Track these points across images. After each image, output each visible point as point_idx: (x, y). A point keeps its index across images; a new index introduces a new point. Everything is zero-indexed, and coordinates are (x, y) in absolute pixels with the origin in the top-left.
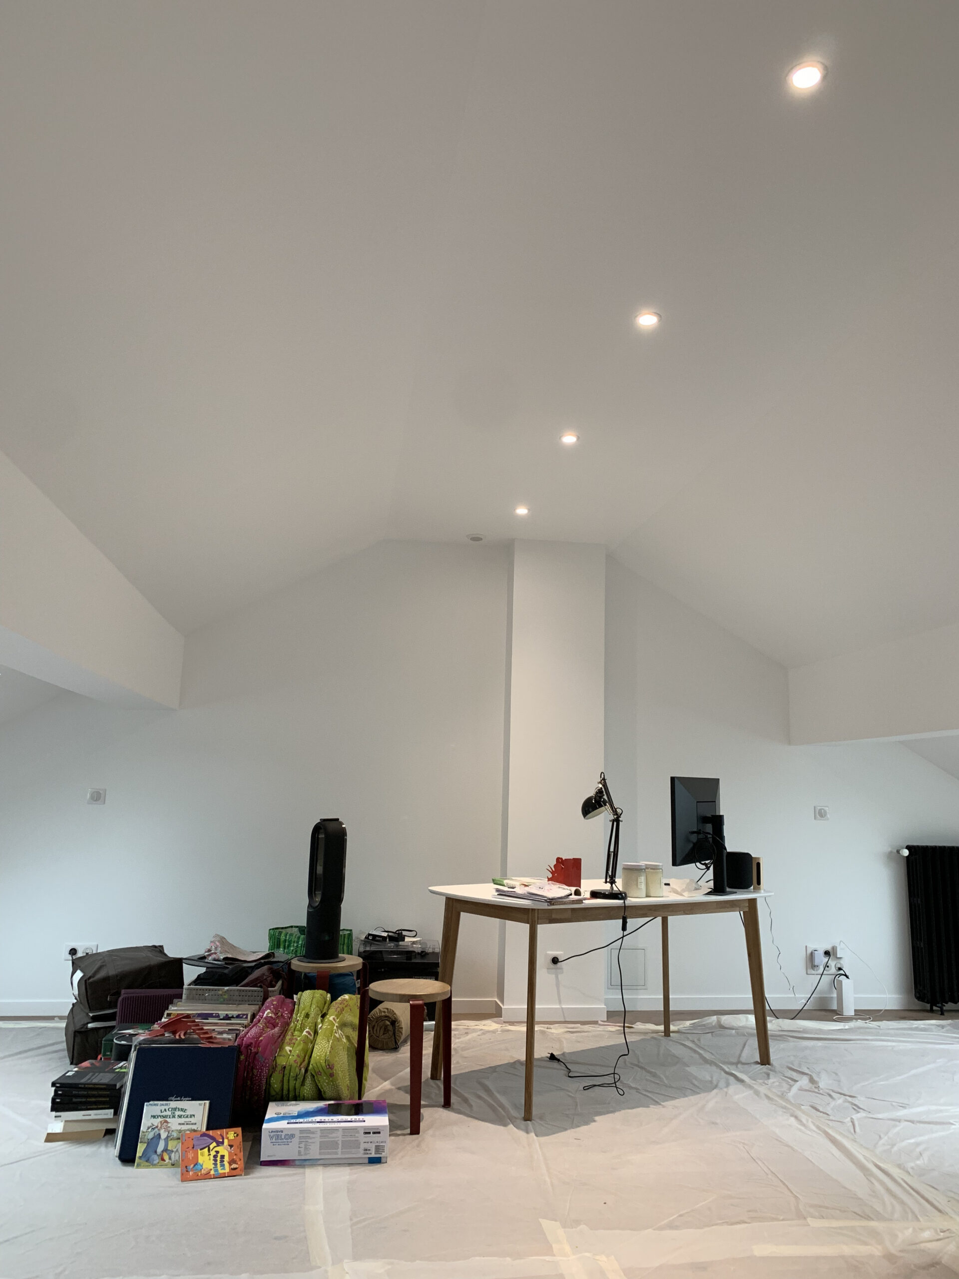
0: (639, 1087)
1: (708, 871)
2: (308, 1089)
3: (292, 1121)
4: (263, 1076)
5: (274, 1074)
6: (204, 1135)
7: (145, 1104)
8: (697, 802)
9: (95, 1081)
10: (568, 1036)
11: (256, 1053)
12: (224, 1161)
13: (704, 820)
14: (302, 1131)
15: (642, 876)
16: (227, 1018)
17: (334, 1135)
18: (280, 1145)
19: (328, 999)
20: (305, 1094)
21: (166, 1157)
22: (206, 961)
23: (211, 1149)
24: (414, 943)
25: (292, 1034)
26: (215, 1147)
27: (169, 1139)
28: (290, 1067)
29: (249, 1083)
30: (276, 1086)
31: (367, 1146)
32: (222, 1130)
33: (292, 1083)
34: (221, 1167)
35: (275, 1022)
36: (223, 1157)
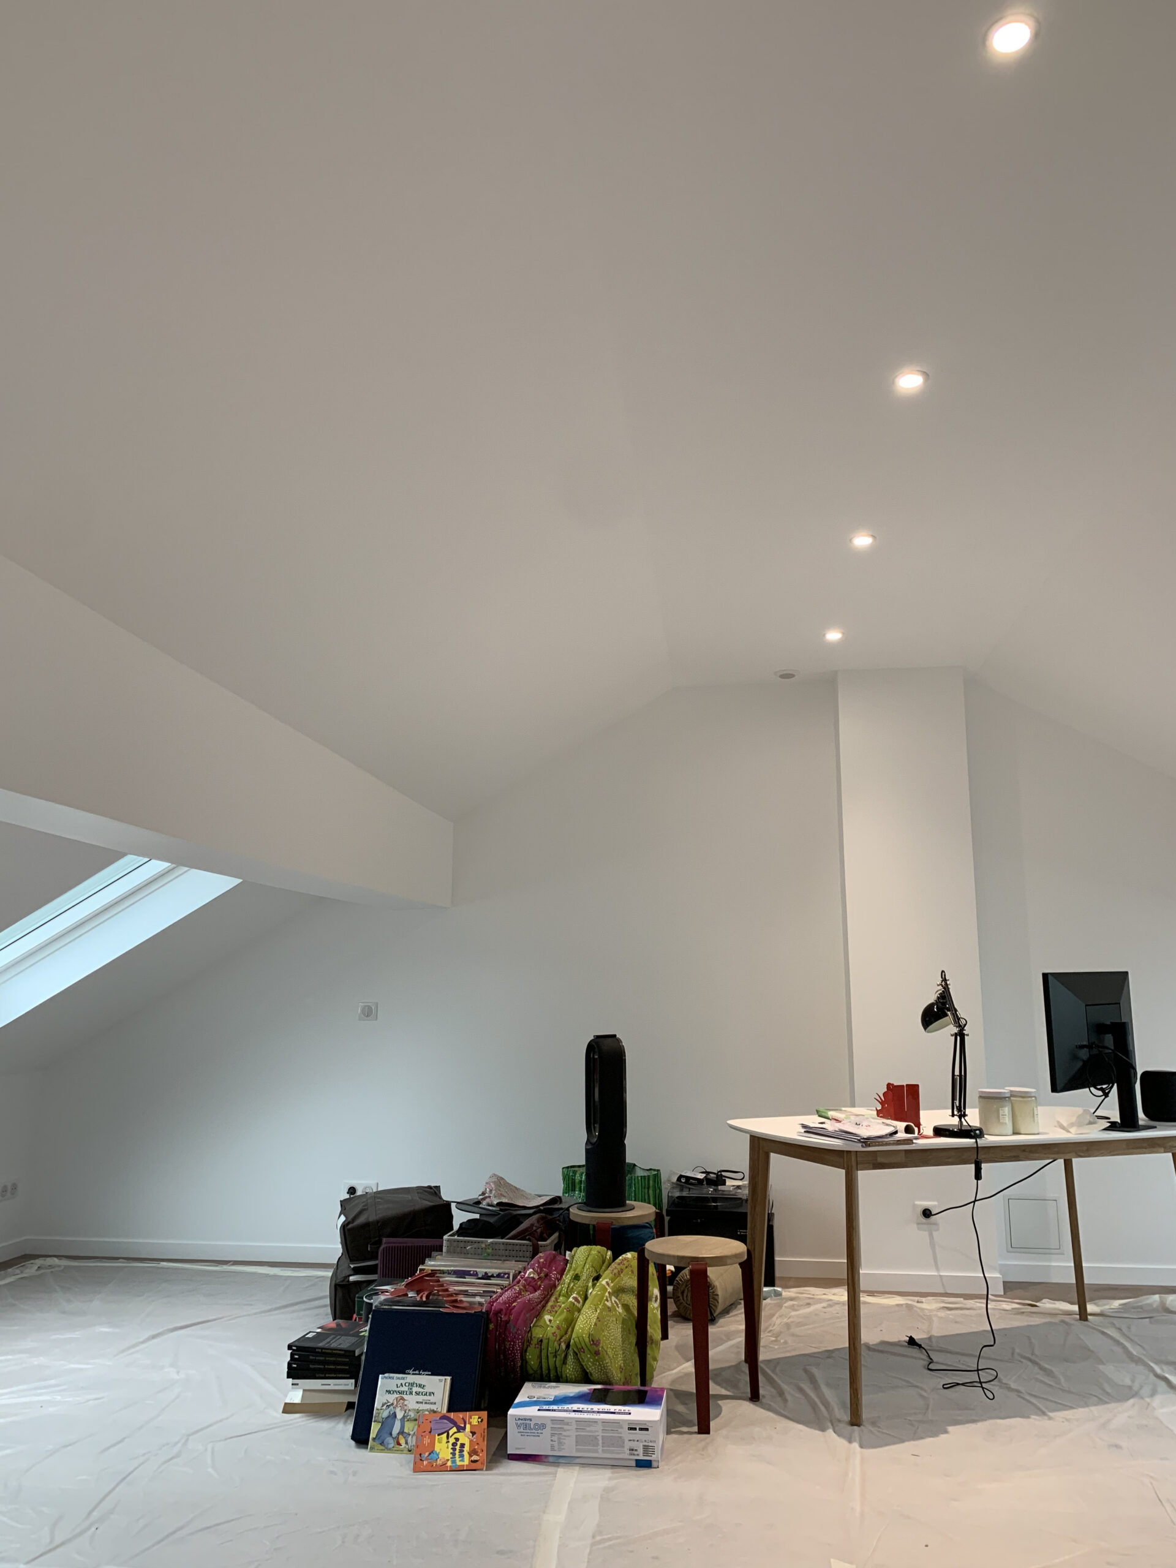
0: (1020, 1388)
1: (1106, 1099)
2: (570, 1369)
3: (545, 1407)
4: (517, 1350)
5: (529, 1349)
6: (444, 1417)
7: (380, 1376)
8: (1086, 1005)
9: (334, 1345)
10: (942, 1314)
11: (507, 1322)
12: (463, 1451)
13: (1100, 1029)
14: (554, 1420)
15: (1005, 1107)
16: (486, 1277)
17: (592, 1428)
18: (529, 1436)
19: (608, 1257)
20: (568, 1375)
21: (402, 1441)
22: (480, 1206)
23: (450, 1435)
24: (738, 1187)
25: (557, 1299)
26: (455, 1433)
27: (406, 1420)
28: (547, 1340)
29: (502, 1357)
30: (532, 1363)
31: (634, 1445)
32: (465, 1413)
33: (551, 1360)
34: (459, 1457)
35: (536, 1284)
36: (462, 1445)
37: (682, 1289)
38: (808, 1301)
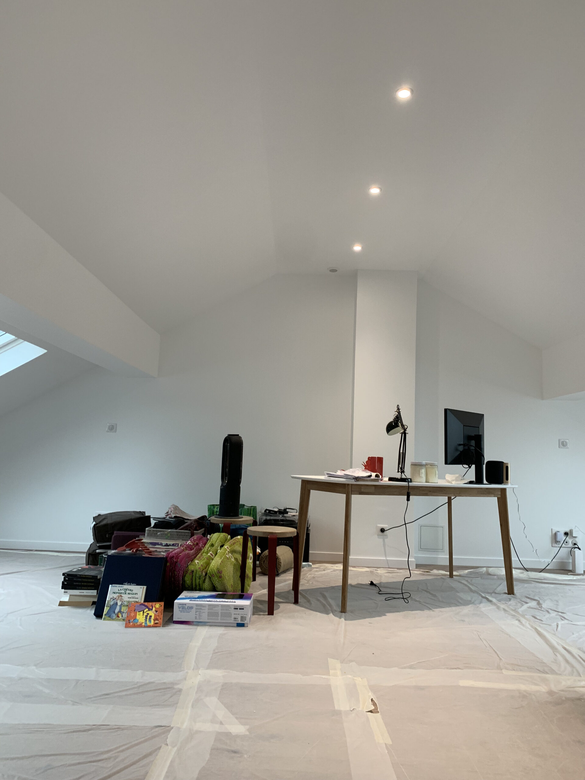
0: (421, 600)
1: (470, 469)
2: (207, 584)
3: (193, 600)
4: (180, 575)
5: (187, 575)
6: (142, 604)
7: (110, 586)
8: (464, 426)
9: (86, 574)
10: (387, 575)
11: (176, 562)
12: (151, 619)
13: (469, 438)
14: (197, 605)
15: (423, 469)
16: (167, 545)
17: (216, 609)
18: (185, 612)
19: (228, 538)
20: (205, 588)
21: (120, 615)
23: (145, 612)
24: (294, 516)
25: (202, 554)
26: (147, 611)
27: (122, 606)
28: (196, 571)
29: (173, 579)
30: (188, 582)
31: (236, 616)
32: (152, 603)
33: (198, 581)
34: (149, 622)
35: (192, 547)
36: (151, 616)
37: (264, 560)
38: (324, 569)
